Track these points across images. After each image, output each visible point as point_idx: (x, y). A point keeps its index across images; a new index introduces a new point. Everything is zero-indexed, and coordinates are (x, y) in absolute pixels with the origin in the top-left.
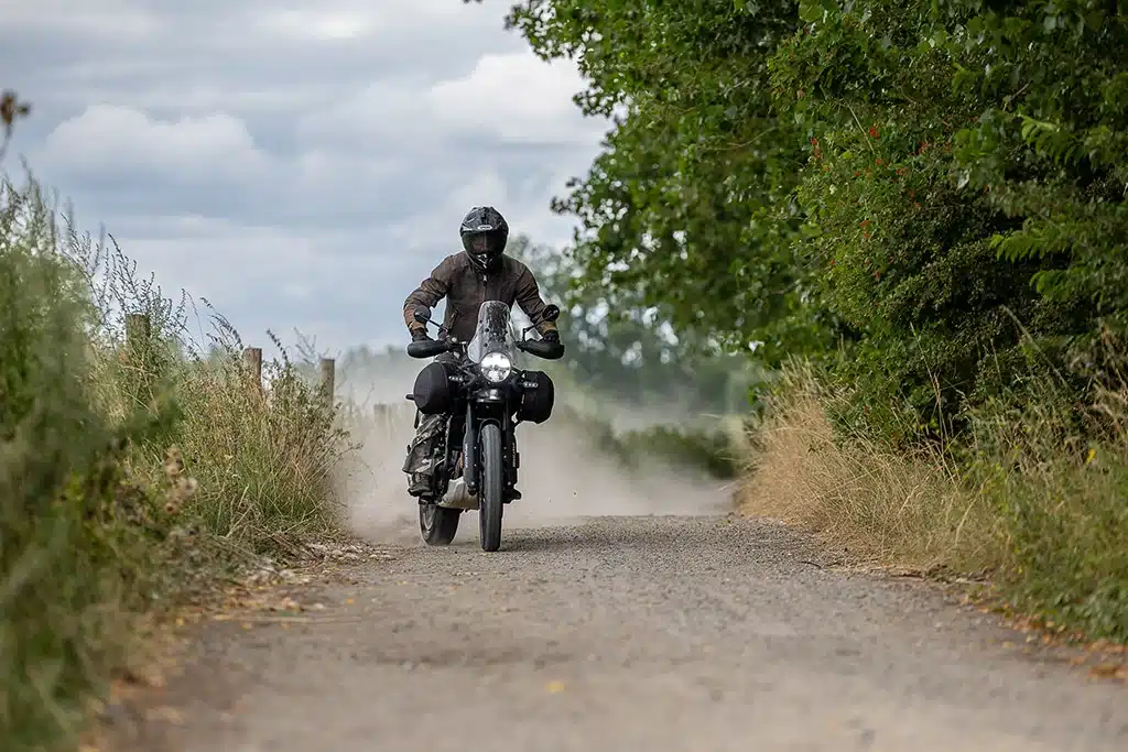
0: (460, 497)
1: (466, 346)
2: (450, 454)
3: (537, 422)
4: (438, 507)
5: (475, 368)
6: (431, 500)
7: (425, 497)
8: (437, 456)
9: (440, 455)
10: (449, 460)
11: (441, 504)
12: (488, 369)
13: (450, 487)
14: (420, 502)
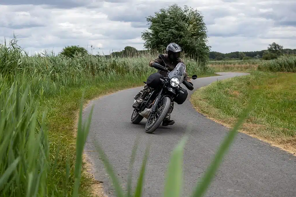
0: (146, 114)
1: (169, 72)
2: (149, 101)
3: (178, 104)
4: (138, 114)
5: (169, 80)
6: (138, 111)
7: (136, 110)
8: (145, 100)
9: (146, 100)
10: (148, 102)
11: (140, 114)
12: (172, 82)
13: (145, 110)
14: (134, 111)
